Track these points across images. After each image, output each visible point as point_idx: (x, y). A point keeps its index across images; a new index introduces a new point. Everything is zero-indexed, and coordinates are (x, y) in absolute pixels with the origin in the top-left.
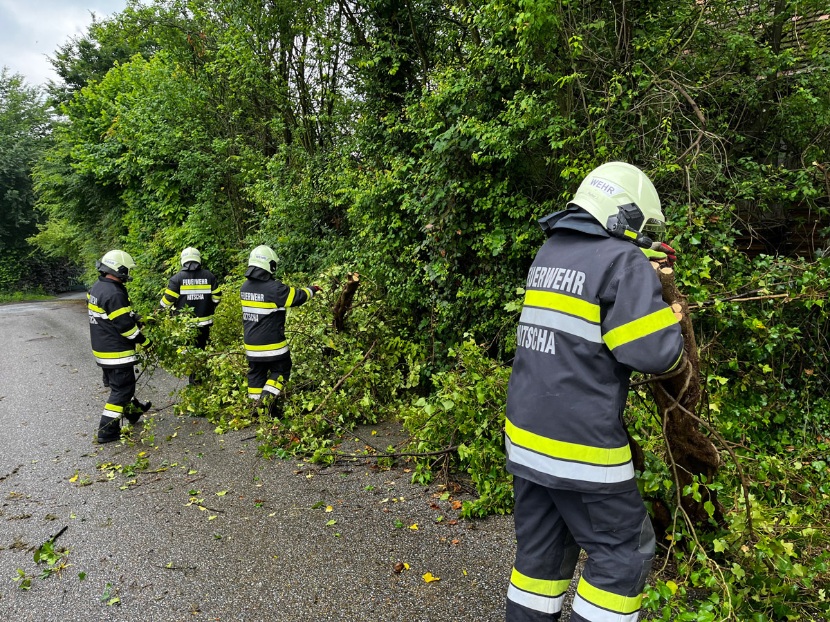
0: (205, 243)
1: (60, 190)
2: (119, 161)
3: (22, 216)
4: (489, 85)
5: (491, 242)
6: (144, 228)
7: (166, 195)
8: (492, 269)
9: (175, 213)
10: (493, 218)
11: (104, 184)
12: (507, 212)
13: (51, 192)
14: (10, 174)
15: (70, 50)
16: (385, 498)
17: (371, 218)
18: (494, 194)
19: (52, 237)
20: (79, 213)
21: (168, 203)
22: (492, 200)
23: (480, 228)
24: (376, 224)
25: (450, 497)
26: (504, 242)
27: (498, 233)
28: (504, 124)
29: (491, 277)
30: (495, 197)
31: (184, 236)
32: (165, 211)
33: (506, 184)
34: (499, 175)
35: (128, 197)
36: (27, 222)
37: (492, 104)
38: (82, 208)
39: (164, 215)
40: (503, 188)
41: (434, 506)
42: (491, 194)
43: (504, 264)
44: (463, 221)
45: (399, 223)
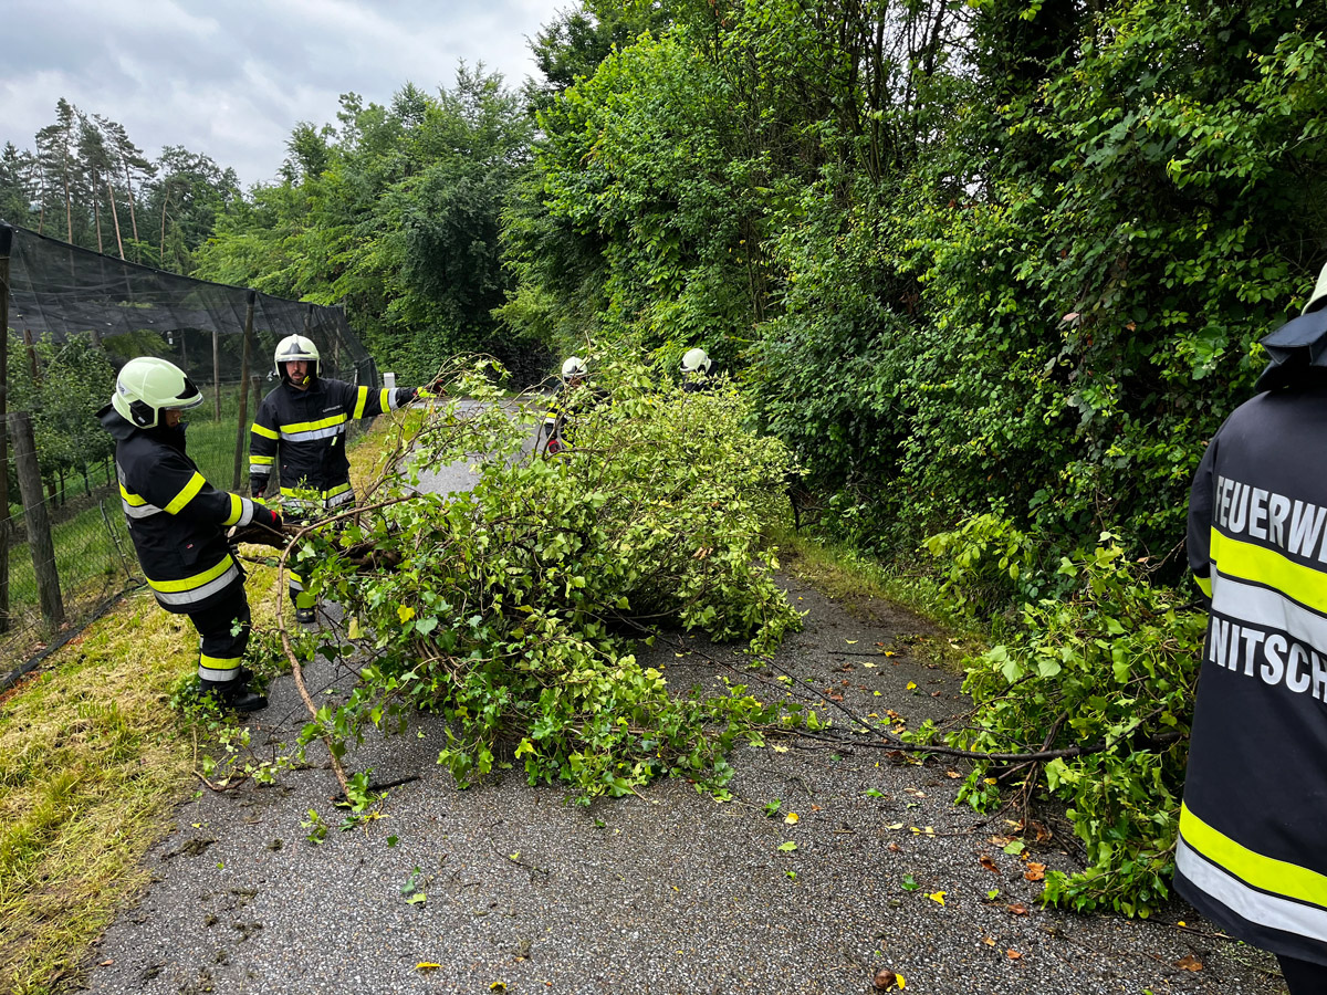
0: (707, 328)
1: (531, 239)
2: (600, 198)
3: (488, 277)
4: (1225, 29)
5: (1192, 350)
6: (628, 301)
7: (659, 252)
8: (1192, 405)
9: (670, 279)
10: (1205, 302)
11: (583, 233)
12: (1237, 290)
13: (520, 244)
14: (477, 218)
15: (557, 30)
16: (899, 821)
17: (960, 294)
18: (1213, 254)
19: (522, 310)
20: (555, 277)
21: (662, 264)
22: (1207, 265)
23: (1175, 321)
24: (967, 305)
25: (1024, 851)
26: (1220, 352)
27: (1212, 333)
28: (1249, 108)
29: (1187, 421)
30: (1214, 260)
31: (678, 317)
32: (656, 275)
33: (1244, 232)
34: (1230, 215)
35: (611, 251)
36: (495, 288)
37: (1228, 69)
38: (558, 270)
39: (654, 283)
40: (1234, 241)
41: (987, 862)
42: (1207, 253)
43: (1219, 396)
44: (1140, 305)
45: (1012, 306)
